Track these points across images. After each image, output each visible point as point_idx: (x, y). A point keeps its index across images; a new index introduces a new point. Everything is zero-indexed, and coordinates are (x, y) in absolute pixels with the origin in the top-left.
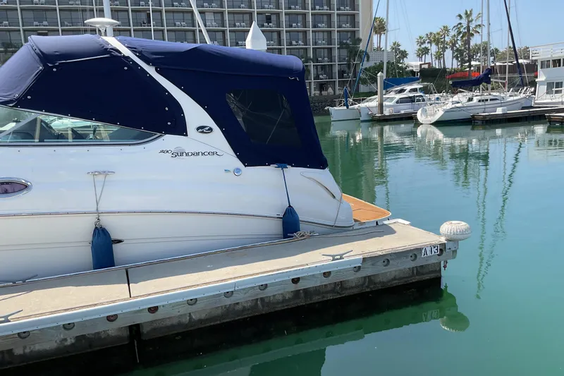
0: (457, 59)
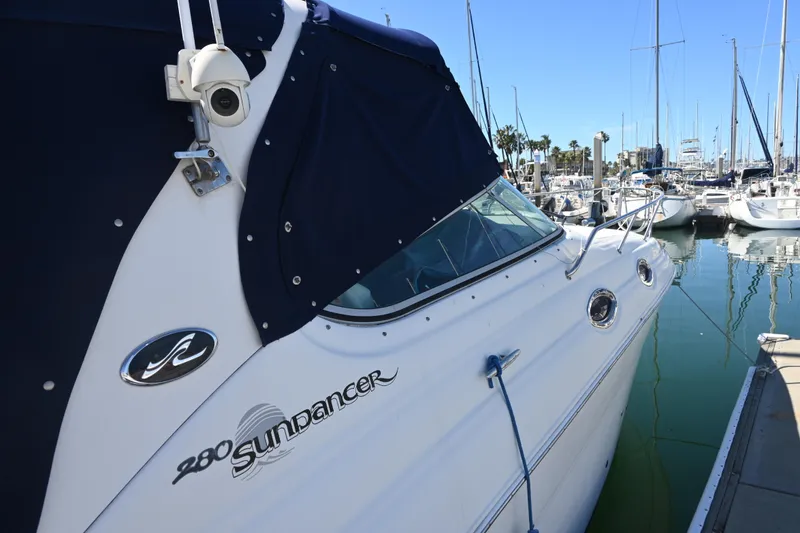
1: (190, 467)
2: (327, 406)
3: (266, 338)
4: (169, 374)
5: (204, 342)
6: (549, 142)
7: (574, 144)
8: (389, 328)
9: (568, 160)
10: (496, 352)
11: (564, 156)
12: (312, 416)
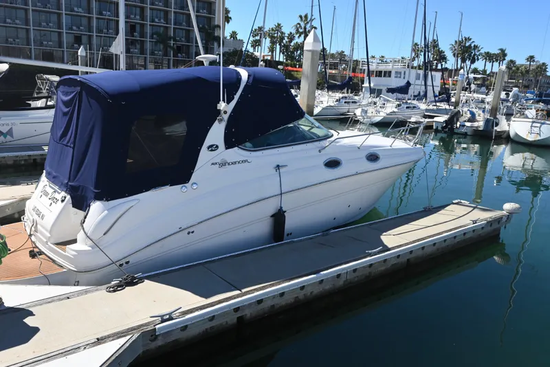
0: (283, 53)
1: (213, 164)
2: (235, 163)
3: (227, 149)
4: (212, 150)
5: (217, 147)
6: (505, 55)
7: (531, 58)
8: (252, 153)
9: (522, 73)
10: (280, 165)
11: (518, 69)
12: (232, 164)
